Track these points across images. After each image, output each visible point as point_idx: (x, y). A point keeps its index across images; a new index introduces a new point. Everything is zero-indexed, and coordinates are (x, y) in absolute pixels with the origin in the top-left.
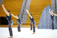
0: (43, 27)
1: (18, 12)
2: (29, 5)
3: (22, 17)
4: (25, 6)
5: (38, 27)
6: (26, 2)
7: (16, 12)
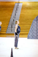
0: (33, 37)
1: (8, 22)
2: (19, 15)
3: (12, 27)
4: (15, 15)
5: (28, 37)
6: (16, 12)
7: (7, 22)
